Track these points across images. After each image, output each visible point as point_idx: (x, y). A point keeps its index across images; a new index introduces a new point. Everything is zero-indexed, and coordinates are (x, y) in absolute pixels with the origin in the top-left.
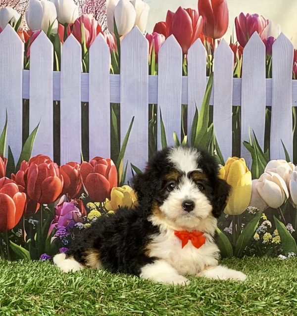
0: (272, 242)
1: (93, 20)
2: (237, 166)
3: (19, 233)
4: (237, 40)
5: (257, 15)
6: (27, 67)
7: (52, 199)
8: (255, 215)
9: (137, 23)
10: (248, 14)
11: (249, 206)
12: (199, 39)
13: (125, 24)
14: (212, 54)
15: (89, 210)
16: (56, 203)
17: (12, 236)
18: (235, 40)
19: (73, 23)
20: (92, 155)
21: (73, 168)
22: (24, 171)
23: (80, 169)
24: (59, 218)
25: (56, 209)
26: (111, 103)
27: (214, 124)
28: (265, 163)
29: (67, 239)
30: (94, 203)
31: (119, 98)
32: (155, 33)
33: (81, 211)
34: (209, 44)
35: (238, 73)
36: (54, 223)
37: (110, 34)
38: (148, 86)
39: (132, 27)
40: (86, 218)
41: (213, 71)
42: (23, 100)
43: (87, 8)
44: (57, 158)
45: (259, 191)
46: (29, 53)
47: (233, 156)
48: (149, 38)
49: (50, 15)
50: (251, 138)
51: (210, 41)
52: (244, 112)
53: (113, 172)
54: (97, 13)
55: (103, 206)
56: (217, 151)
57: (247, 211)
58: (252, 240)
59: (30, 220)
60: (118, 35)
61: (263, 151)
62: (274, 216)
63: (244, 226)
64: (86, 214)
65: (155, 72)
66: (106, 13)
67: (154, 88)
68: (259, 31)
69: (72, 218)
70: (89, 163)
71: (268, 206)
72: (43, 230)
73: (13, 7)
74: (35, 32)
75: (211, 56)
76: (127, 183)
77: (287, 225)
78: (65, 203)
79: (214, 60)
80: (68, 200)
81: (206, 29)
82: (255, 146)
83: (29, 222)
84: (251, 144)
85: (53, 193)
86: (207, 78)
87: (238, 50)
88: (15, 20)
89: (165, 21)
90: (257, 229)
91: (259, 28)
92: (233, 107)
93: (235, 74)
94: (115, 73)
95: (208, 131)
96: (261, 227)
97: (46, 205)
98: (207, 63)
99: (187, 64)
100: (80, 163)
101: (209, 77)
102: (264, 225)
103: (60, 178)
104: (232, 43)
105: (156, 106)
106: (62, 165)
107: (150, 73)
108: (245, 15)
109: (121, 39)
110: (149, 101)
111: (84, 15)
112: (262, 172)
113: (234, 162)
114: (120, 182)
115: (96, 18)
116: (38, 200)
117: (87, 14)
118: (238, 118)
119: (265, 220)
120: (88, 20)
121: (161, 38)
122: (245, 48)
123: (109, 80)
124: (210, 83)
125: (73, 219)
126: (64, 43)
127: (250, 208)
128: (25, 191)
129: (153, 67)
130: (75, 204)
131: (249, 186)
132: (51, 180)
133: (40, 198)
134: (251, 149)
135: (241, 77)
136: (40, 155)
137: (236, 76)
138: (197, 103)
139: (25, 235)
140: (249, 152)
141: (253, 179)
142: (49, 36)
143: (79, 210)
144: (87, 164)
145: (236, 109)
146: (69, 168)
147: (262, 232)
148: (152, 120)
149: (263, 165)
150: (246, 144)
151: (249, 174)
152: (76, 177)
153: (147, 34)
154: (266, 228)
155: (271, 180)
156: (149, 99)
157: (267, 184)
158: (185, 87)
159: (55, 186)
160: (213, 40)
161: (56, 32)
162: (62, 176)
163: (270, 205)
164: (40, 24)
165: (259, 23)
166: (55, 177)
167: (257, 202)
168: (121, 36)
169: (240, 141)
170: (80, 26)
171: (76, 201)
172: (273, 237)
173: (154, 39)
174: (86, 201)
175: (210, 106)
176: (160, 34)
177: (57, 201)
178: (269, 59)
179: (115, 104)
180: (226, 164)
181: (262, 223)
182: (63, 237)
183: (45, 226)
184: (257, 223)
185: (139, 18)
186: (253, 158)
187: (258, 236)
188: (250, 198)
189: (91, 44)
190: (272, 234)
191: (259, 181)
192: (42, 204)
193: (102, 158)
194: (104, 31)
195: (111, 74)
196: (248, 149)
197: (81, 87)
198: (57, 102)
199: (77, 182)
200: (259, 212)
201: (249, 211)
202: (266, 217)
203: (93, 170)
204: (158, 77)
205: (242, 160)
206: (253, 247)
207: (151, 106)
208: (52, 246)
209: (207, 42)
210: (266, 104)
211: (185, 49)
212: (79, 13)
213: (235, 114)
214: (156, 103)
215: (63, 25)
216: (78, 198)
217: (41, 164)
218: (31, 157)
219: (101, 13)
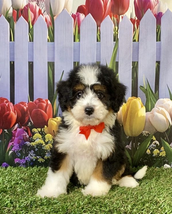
0: (160, 155)
1: (36, 6)
2: (135, 103)
7: (10, 126)
8: (148, 137)
9: (66, 6)
11: (143, 130)
12: (109, 16)
13: (57, 8)
14: (118, 26)
15: (33, 134)
16: (12, 129)
18: (134, 15)
19: (23, 8)
20: (36, 97)
21: (23, 106)
23: (27, 107)
24: (14, 139)
25: (12, 133)
26: (48, 62)
27: (119, 74)
28: (155, 100)
29: (20, 152)
30: (37, 129)
31: (54, 58)
32: (78, 13)
33: (28, 134)
34: (115, 19)
35: (136, 38)
36: (11, 142)
37: (47, 15)
38: (73, 50)
39: (63, 9)
40: (32, 139)
41: (118, 38)
44: (12, 100)
45: (150, 120)
47: (132, 96)
48: (74, 16)
49: (8, 3)
50: (145, 84)
51: (117, 17)
52: (140, 66)
53: (49, 108)
54: (39, 1)
55: (43, 131)
57: (142, 134)
58: (145, 154)
60: (53, 15)
61: (154, 92)
62: (161, 138)
63: (139, 144)
64: (31, 136)
65: (78, 40)
66: (44, 1)
67: (77, 51)
68: (151, 8)
69: (23, 139)
70: (34, 102)
71: (156, 130)
72: (4, 146)
75: (117, 27)
76: (59, 115)
77: (170, 144)
78: (18, 129)
79: (119, 30)
80: (20, 127)
81: (113, 9)
82: (148, 89)
84: (145, 88)
85: (10, 121)
86: (114, 43)
87: (136, 22)
89: (84, 4)
90: (149, 146)
91: (151, 6)
92: (133, 62)
93: (134, 39)
94: (51, 42)
96: (151, 145)
97: (6, 130)
98: (114, 32)
99: (100, 34)
100: (28, 102)
101: (115, 42)
102: (154, 144)
103: (15, 112)
104: (132, 17)
105: (78, 63)
106: (15, 104)
107: (74, 41)
109: (55, 18)
111: (30, 3)
112: (153, 107)
113: (133, 101)
114: (54, 114)
115: (38, 5)
116: (1, 127)
117: (32, 2)
118: (136, 70)
119: (155, 140)
120: (33, 6)
121: (82, 16)
122: (141, 21)
123: (47, 46)
124: (116, 46)
126: (17, 22)
127: (144, 132)
129: (77, 36)
130: (24, 130)
131: (144, 116)
132: (9, 114)
133: (2, 125)
134: (145, 91)
135: (138, 41)
136: (1, 98)
137: (134, 41)
138: (107, 61)
140: (143, 93)
141: (146, 112)
142: (7, 18)
143: (27, 134)
144: (32, 103)
145: (135, 64)
146: (20, 106)
149: (153, 102)
150: (141, 87)
151: (144, 108)
152: (25, 112)
153: (73, 14)
154: (155, 146)
155: (159, 113)
156: (74, 59)
157: (157, 116)
158: (99, 49)
159: (11, 118)
160: (118, 16)
161: (11, 15)
162: (15, 111)
163: (159, 130)
164: (1, 11)
165: (151, 3)
166: (11, 112)
167: (149, 128)
168: (55, 16)
169: (137, 86)
170: (28, 10)
171: (25, 128)
172: (160, 152)
173: (77, 17)
174: (31, 128)
175: (116, 62)
176: (81, 13)
177: (13, 127)
178: (159, 27)
179: (51, 62)
180: (127, 102)
181: (152, 143)
182: (17, 151)
183: (5, 144)
184: (149, 142)
185: (67, 3)
186: (147, 97)
187: (150, 151)
188: (144, 125)
189: (34, 22)
190: (159, 150)
191: (151, 113)
192: (3, 130)
193: (43, 99)
194: (43, 13)
195: (48, 42)
196: (143, 91)
197: (28, 52)
198: (12, 62)
199: (26, 115)
200: (150, 135)
201: (143, 134)
202: (155, 138)
203: (36, 107)
204: (80, 43)
205: (139, 99)
206: (146, 159)
207: (75, 63)
208: (10, 157)
209: (114, 18)
210: (156, 59)
211: (99, 23)
212: (27, 1)
213: (134, 67)
214: (78, 61)
215: (16, 10)
216: (27, 126)
217: (2, 104)
219: (41, 1)
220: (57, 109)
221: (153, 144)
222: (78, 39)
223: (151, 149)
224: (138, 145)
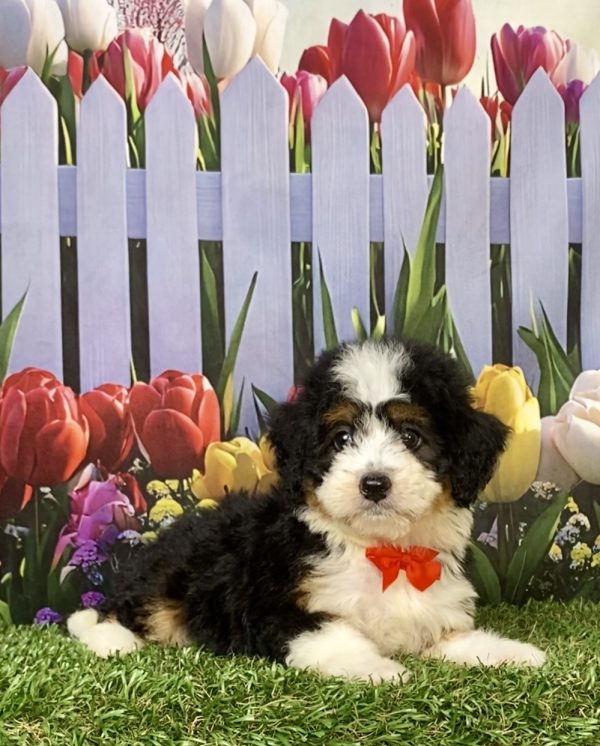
0: (593, 564)
1: (151, 43)
2: (504, 384)
4: (496, 88)
5: (541, 30)
7: (62, 475)
8: (551, 501)
9: (259, 47)
10: (521, 28)
11: (536, 480)
12: (408, 87)
13: (229, 55)
14: (440, 122)
15: (152, 500)
16: (71, 483)
18: (494, 87)
19: (105, 48)
20: (158, 365)
21: (110, 398)
23: (128, 401)
24: (78, 521)
25: (70, 498)
26: (200, 242)
27: (447, 287)
28: (570, 376)
29: (100, 569)
30: (163, 480)
31: (221, 228)
32: (304, 72)
33: (132, 502)
34: (431, 99)
35: (502, 166)
36: (67, 532)
37: (194, 75)
38: (288, 199)
39: (249, 57)
40: (146, 519)
41: (443, 161)
43: (138, 13)
44: (72, 377)
45: (558, 444)
47: (495, 362)
48: (288, 83)
49: (49, 32)
50: (536, 316)
51: (435, 92)
52: (517, 258)
53: (209, 406)
54: (162, 24)
55: (186, 488)
56: (457, 350)
57: (531, 493)
58: (546, 560)
59: (9, 527)
60: (214, 77)
61: (565, 349)
62: (595, 504)
63: (525, 528)
64: (145, 508)
65: (304, 166)
66: (183, 26)
67: (302, 204)
68: (548, 65)
69: (110, 520)
70: (151, 387)
71: (580, 478)
72: (40, 550)
74: (12, 71)
75: (436, 127)
76: (244, 432)
78: (93, 483)
79: (444, 135)
80: (100, 476)
81: (422, 63)
82: (546, 337)
83: (7, 531)
84: (537, 334)
85: (63, 459)
86: (429, 180)
87: (499, 111)
89: (325, 43)
90: (556, 534)
91: (548, 61)
92: (492, 246)
93: (495, 168)
94: (209, 168)
95: (434, 304)
96: (565, 529)
97: (45, 490)
98: (428, 144)
99: (381, 146)
100: (129, 386)
101: (432, 177)
102: (574, 525)
103: (81, 423)
104: (486, 94)
105: (308, 246)
107: (293, 168)
108: (515, 28)
109: (221, 86)
110: (292, 235)
111: (132, 31)
112: (563, 398)
113: (497, 378)
114: (226, 429)
115: (159, 38)
116: (26, 479)
117: (137, 28)
118: (505, 273)
119: (575, 513)
120: (141, 41)
121: (317, 83)
122: (515, 108)
123: (195, 183)
124: (437, 188)
125: (114, 521)
126: (84, 98)
127: (537, 485)
129: (301, 153)
131: (534, 432)
132: (59, 429)
133: (33, 471)
134: (537, 345)
135: (508, 175)
136: (29, 369)
137: (496, 174)
138: (406, 240)
140: (530, 351)
141: (542, 415)
142: (47, 80)
143: (127, 501)
144: (146, 389)
145: (499, 252)
146: (101, 398)
147: (567, 542)
148: (301, 280)
149: (565, 383)
150: (524, 332)
151: (534, 404)
152: (119, 420)
153: (284, 74)
154: (577, 531)
155: (586, 418)
156: (292, 230)
157: (578, 431)
158: (378, 201)
159: (68, 442)
160: (440, 87)
161: (63, 72)
162: (84, 418)
163: (586, 476)
164: (25, 53)
165: (547, 48)
166: (69, 420)
167: (555, 470)
168: (221, 80)
169: (511, 328)
170: (122, 56)
171: (120, 479)
172: (594, 552)
173: (300, 87)
174: (144, 478)
175: (437, 245)
176: (315, 73)
177: (75, 478)
178: (573, 132)
179: (209, 242)
180: (478, 380)
181: (567, 520)
182: (90, 567)
183: (44, 541)
184: (555, 520)
185: (264, 37)
186: (541, 367)
187: (559, 551)
188: (537, 462)
189: (148, 99)
190: (591, 545)
191: (558, 421)
192: (36, 489)
193: (182, 374)
194: (179, 68)
195: (200, 171)
196: (530, 345)
197: (128, 203)
198: (69, 240)
199: (122, 432)
200: (559, 495)
201: (535, 493)
202: (575, 505)
203: (160, 402)
204: (311, 177)
205: (517, 372)
206: (547, 578)
207: (296, 247)
208: (64, 589)
209: (427, 93)
210: (570, 237)
211: (375, 110)
212: (119, 24)
213: (498, 263)
214: (308, 240)
215: (79, 53)
216: (126, 471)
217: (32, 391)
218: (8, 375)
219: (171, 26)
220: (235, 408)
221: (568, 527)
222: (306, 162)
223: (562, 543)
224: (522, 530)
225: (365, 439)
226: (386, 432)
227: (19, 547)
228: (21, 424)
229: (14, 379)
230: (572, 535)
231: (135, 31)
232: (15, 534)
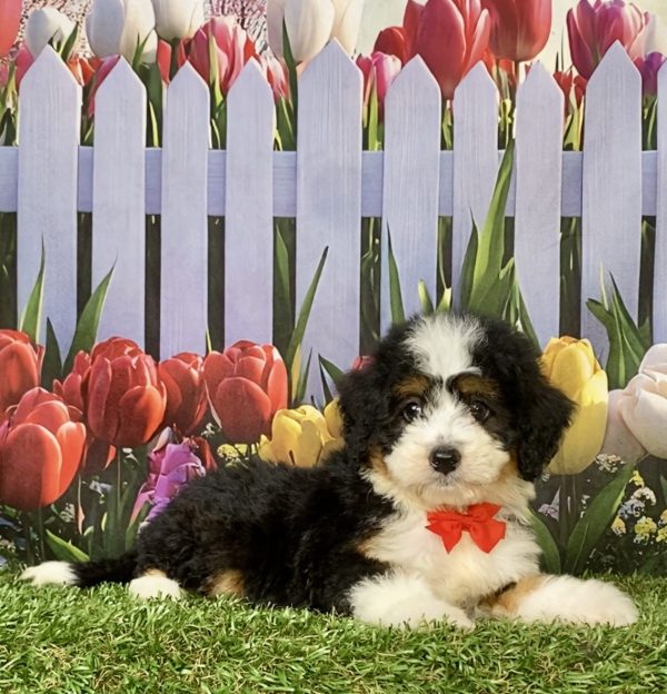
0: (658, 539)
1: (235, 30)
2: (571, 356)
3: (68, 514)
4: (571, 63)
5: (619, 3)
6: (86, 141)
7: (143, 435)
8: (615, 474)
9: (337, 31)
10: (598, 3)
11: (601, 453)
12: (481, 64)
13: (308, 36)
14: (513, 98)
15: (222, 462)
16: (150, 445)
17: (53, 519)
18: (568, 62)
19: (192, 36)
20: (232, 336)
21: (187, 366)
22: (82, 375)
23: (203, 369)
24: (156, 480)
25: (150, 459)
26: (275, 218)
27: (516, 259)
28: (641, 350)
30: (233, 445)
31: (295, 205)
32: (379, 53)
33: (204, 464)
34: (504, 75)
35: (574, 139)
36: (145, 490)
37: (274, 59)
38: (360, 177)
39: (326, 41)
41: (514, 136)
42: (79, 214)
44: (153, 344)
45: (625, 418)
46: (93, 109)
47: (562, 334)
48: (364, 64)
49: (141, 22)
50: (606, 287)
51: (508, 68)
52: (588, 231)
53: (277, 375)
54: (246, 12)
55: (254, 452)
56: (523, 323)
57: (595, 465)
58: (608, 534)
59: (94, 483)
60: (292, 60)
61: (636, 323)
62: (662, 478)
63: (587, 501)
65: (377, 144)
66: (265, 13)
67: (373, 181)
68: (625, 37)
69: (184, 480)
70: (224, 356)
71: (646, 452)
72: (121, 506)
73: (59, 6)
74: (107, 60)
75: (508, 102)
76: (310, 401)
78: (169, 445)
79: (516, 110)
80: (176, 439)
81: (497, 40)
82: (617, 310)
83: (92, 487)
84: (607, 307)
85: (143, 423)
86: (499, 155)
87: (574, 85)
88: (62, 36)
89: (400, 24)
90: (619, 507)
91: (625, 33)
92: (563, 219)
93: (567, 142)
94: (285, 149)
95: (501, 277)
96: (630, 502)
97: (128, 450)
98: (499, 119)
99: (452, 122)
100: (204, 355)
101: (503, 151)
102: (638, 499)
103: (160, 389)
104: (560, 69)
105: (378, 221)
106: (163, 356)
107: (365, 147)
108: (592, 4)
109: (299, 69)
110: (362, 211)
111: (217, 19)
112: (632, 371)
113: (564, 350)
114: (293, 397)
115: (242, 24)
116: (111, 440)
117: (222, 16)
118: (575, 241)
119: (640, 486)
120: (225, 29)
121: (392, 64)
122: (590, 82)
123: (271, 164)
124: (508, 164)
126: (171, 83)
127: (602, 457)
128: (84, 419)
129: (374, 131)
130: (191, 449)
131: (600, 405)
132: (139, 395)
133: (117, 433)
134: (607, 318)
135: (581, 148)
136: (115, 338)
137: (568, 147)
138: (474, 213)
139: (82, 517)
140: (600, 323)
141: (610, 389)
142: (137, 69)
143: (199, 462)
144: (219, 357)
145: (570, 226)
146: (178, 367)
147: (632, 516)
148: (370, 254)
149: (634, 355)
150: (593, 305)
151: (602, 377)
152: (194, 386)
153: (360, 55)
154: (642, 505)
155: (655, 392)
156: (362, 206)
157: (645, 401)
158: (448, 176)
159: (148, 408)
160: (513, 64)
161: (152, 60)
162: (163, 384)
163: (653, 450)
164: (118, 43)
165: (625, 21)
166: (149, 386)
167: (621, 443)
168: (299, 63)
169: (580, 301)
170: (207, 43)
171: (194, 442)
172: (659, 527)
173: (375, 68)
174: (216, 442)
175: (506, 218)
176: (390, 54)
177: (153, 441)
178: (649, 105)
179: (284, 219)
180: (544, 352)
181: (632, 494)
183: (125, 497)
184: (619, 494)
185: (342, 20)
186: (610, 339)
187: (622, 524)
188: (603, 435)
189: (230, 83)
190: (656, 520)
191: (626, 394)
192: (119, 449)
193: (254, 345)
194: (260, 53)
195: (277, 151)
196: (599, 317)
197: (209, 182)
198: (153, 218)
199: (197, 398)
200: (624, 468)
201: (600, 465)
202: (641, 479)
203: (232, 370)
204: (383, 154)
205: (585, 344)
206: (609, 552)
209: (500, 70)
210: (643, 210)
211: (448, 88)
212: (206, 13)
213: (567, 236)
214: (377, 215)
215: (167, 42)
216: (199, 435)
217: (117, 359)
218: (96, 343)
219: (254, 13)
220: (302, 378)
221: (633, 501)
222: (379, 140)
223: (626, 516)
224: (584, 502)
225: (435, 412)
226: (456, 405)
227: (101, 502)
228: (107, 390)
229: (102, 347)
230: (636, 509)
231: (220, 19)
232: (99, 490)
